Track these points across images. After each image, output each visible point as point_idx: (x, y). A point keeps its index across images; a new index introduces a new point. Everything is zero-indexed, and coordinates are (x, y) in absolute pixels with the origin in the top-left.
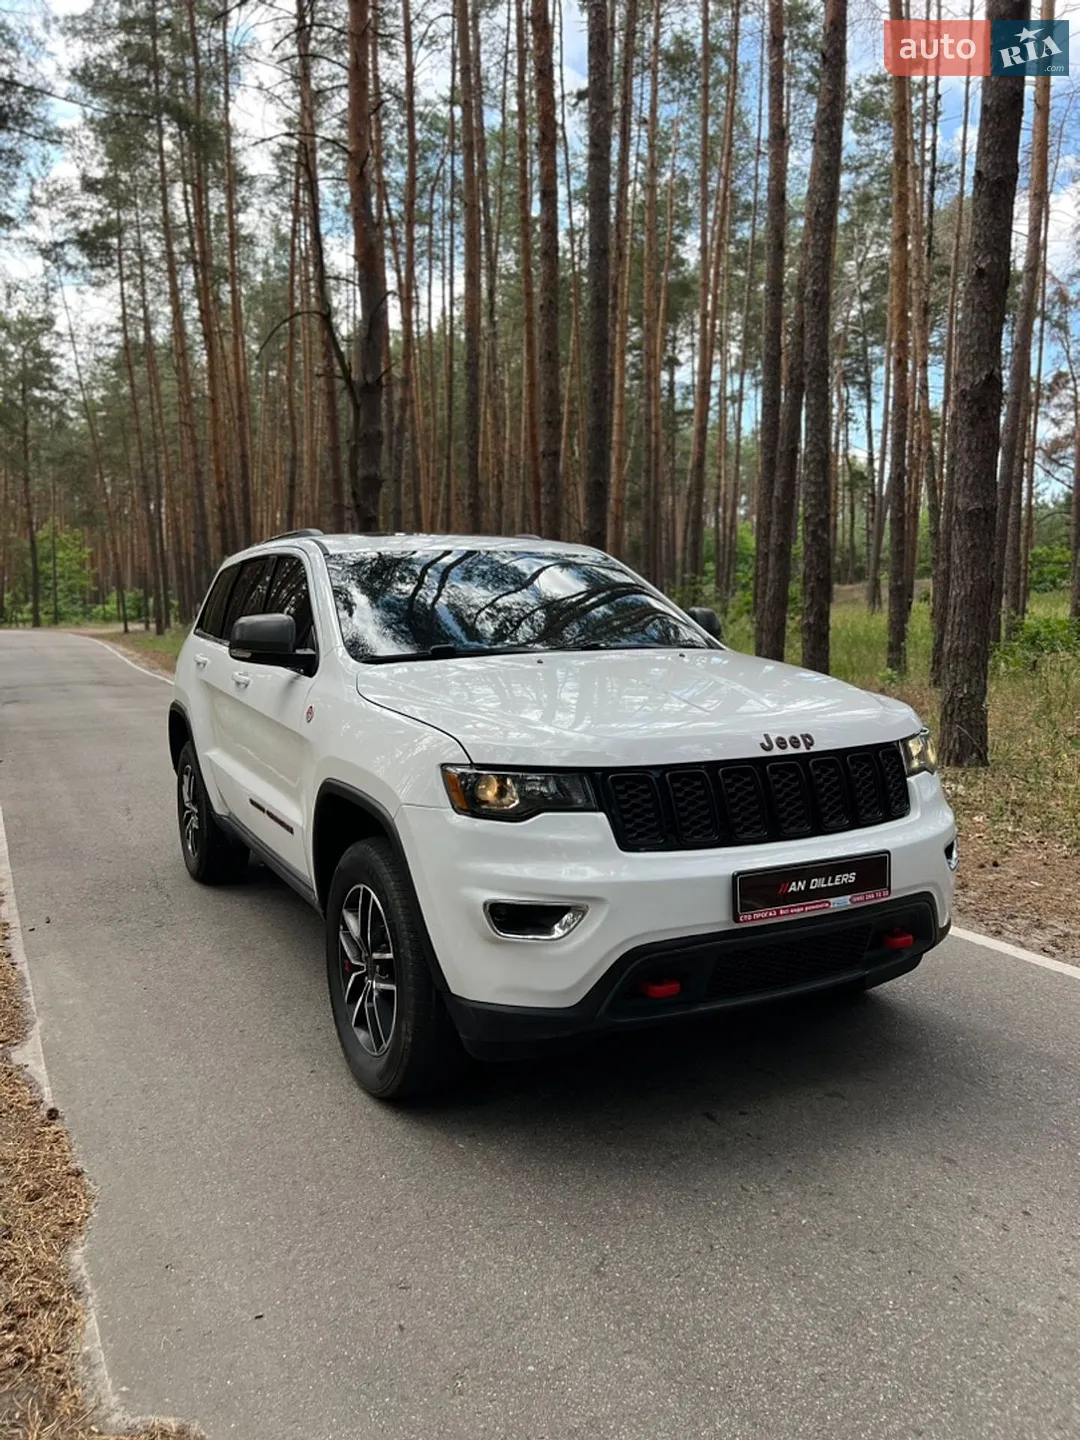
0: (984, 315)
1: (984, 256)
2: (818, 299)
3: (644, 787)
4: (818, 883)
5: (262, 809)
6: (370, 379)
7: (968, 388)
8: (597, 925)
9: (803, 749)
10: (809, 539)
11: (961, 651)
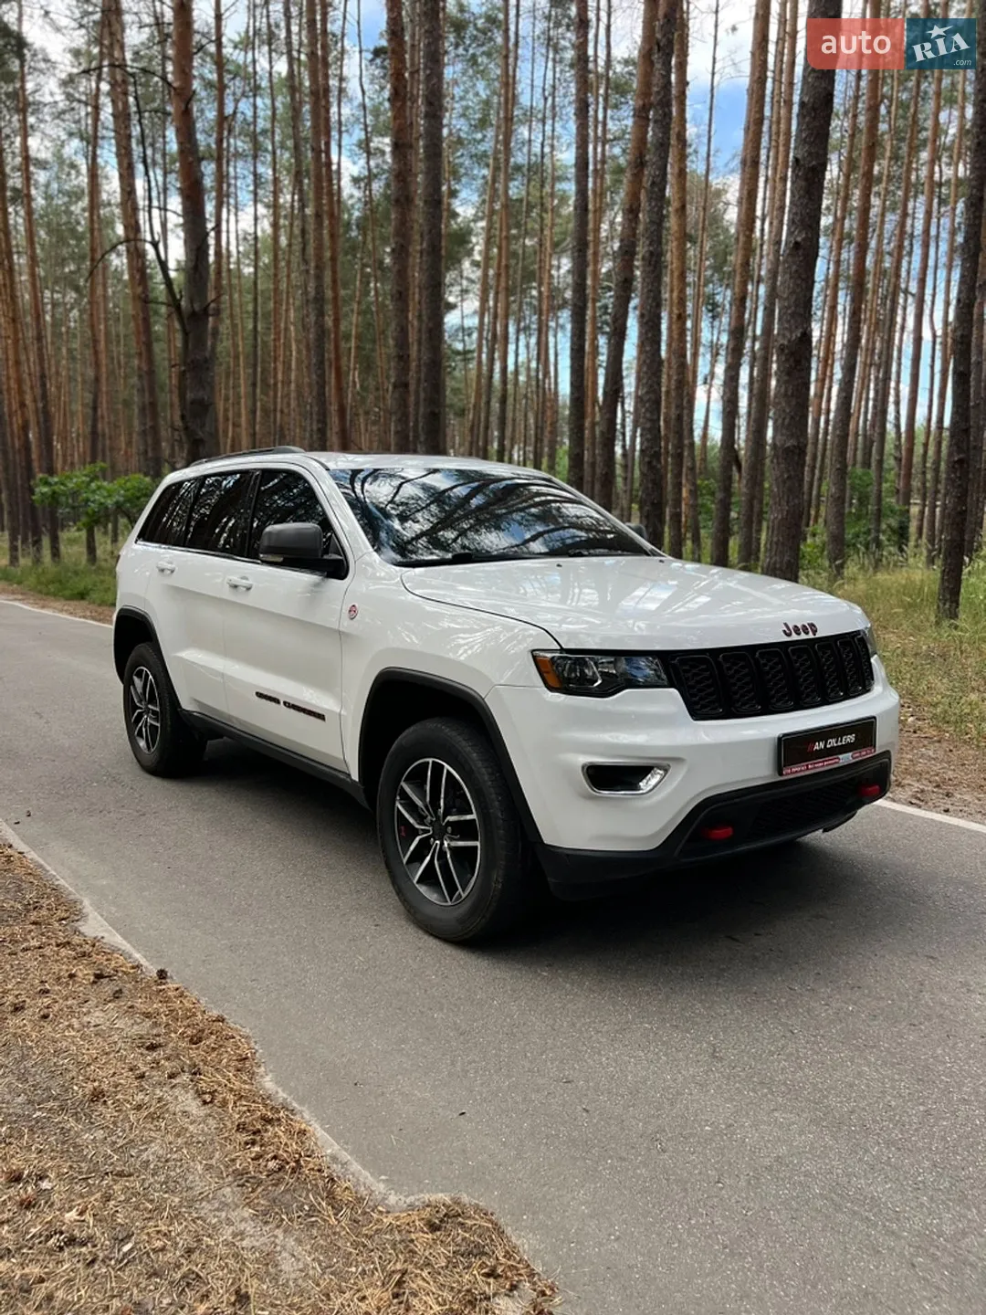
0: (799, 282)
1: (800, 232)
2: (654, 259)
3: (704, 667)
4: (832, 743)
5: (276, 701)
6: (197, 307)
7: (786, 343)
8: (679, 778)
9: (811, 636)
10: (645, 470)
11: (778, 566)
